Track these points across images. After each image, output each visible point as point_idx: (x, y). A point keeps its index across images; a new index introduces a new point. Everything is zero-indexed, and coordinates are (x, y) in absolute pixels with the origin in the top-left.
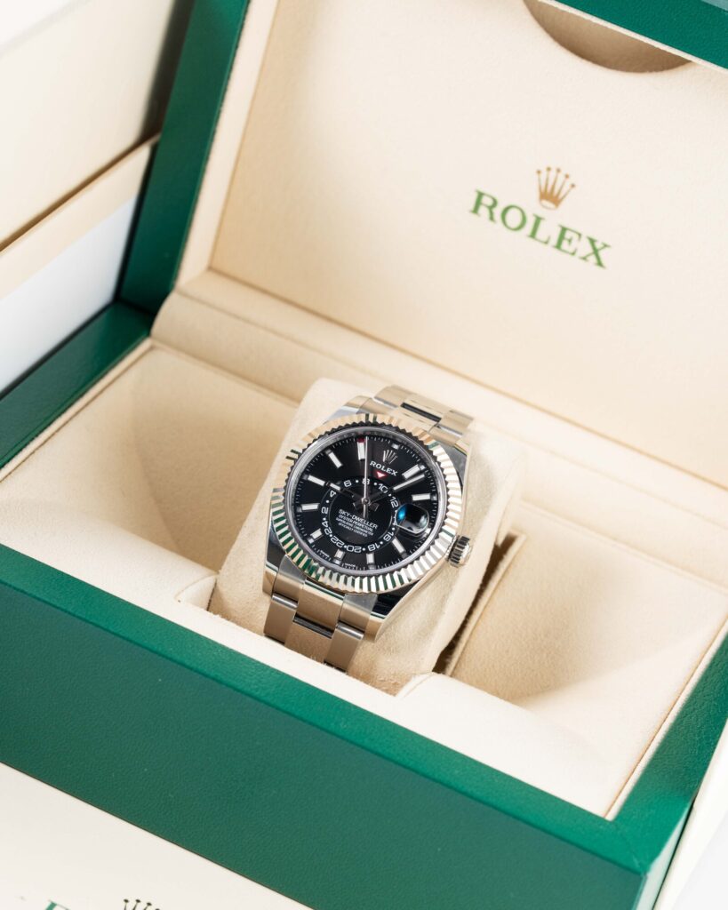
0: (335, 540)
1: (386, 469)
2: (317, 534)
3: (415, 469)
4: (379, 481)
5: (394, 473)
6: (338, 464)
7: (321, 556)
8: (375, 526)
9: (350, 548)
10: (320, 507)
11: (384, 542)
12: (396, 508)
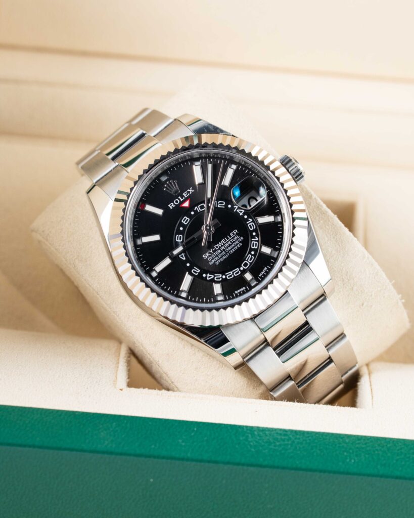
0: (231, 275)
1: (182, 197)
2: (217, 289)
3: (197, 169)
4: (191, 207)
5: (191, 191)
6: (156, 238)
7: (240, 294)
8: (235, 232)
9: (246, 265)
10: (191, 274)
11: (255, 230)
12: (226, 206)
